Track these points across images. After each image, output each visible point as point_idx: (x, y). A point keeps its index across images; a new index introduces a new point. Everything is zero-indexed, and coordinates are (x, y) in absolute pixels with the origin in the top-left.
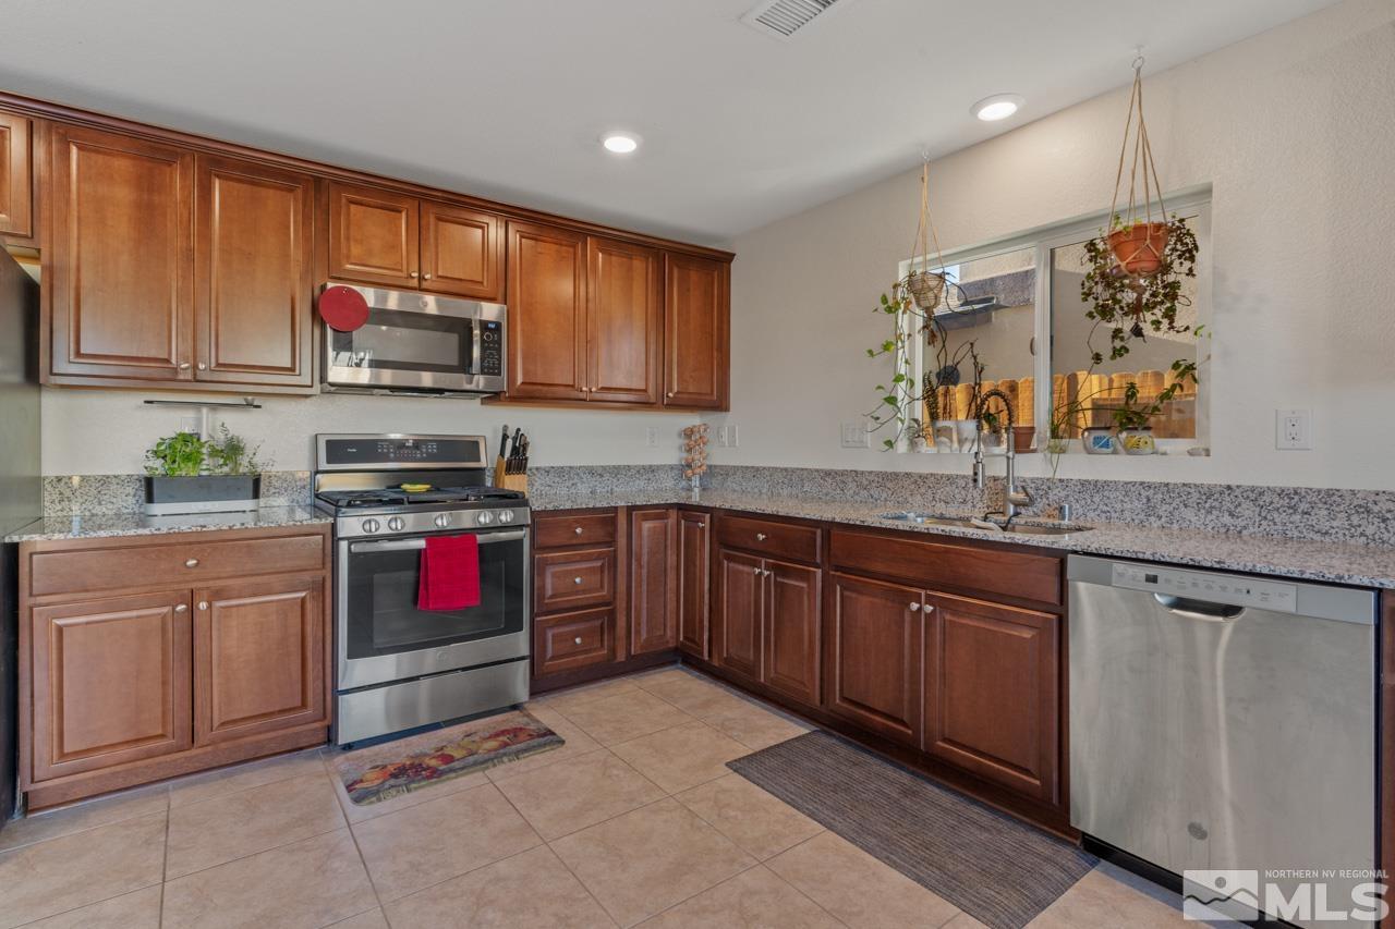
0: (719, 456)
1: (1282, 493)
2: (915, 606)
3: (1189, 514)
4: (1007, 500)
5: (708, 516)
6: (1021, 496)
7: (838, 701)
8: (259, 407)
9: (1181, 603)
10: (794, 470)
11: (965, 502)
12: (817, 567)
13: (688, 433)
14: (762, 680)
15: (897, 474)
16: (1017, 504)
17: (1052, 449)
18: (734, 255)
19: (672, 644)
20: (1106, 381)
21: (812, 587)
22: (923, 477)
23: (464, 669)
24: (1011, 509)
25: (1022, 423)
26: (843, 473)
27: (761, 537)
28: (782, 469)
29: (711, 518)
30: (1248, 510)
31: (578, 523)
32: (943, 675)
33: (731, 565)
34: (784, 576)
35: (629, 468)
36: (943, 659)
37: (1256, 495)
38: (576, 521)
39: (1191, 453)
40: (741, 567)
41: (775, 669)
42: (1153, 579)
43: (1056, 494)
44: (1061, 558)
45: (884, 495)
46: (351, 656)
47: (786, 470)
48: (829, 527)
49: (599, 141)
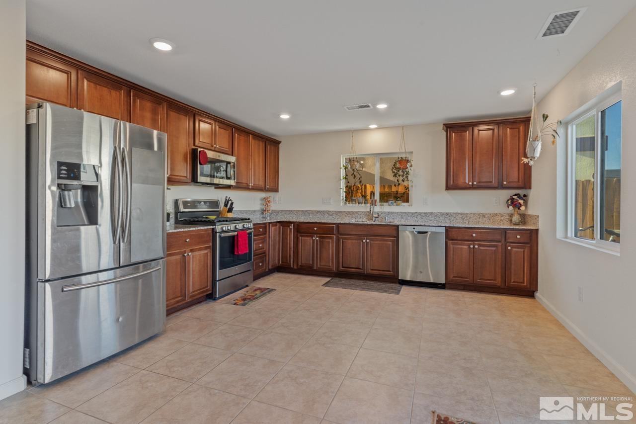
0: (273, 207)
1: (424, 213)
2: (364, 241)
3: (409, 218)
4: (372, 216)
5: (292, 225)
6: (376, 216)
7: (341, 268)
8: (170, 189)
9: (419, 232)
10: (306, 211)
11: (360, 218)
12: (334, 235)
13: (265, 199)
14: (315, 268)
15: (341, 212)
16: (375, 218)
17: (381, 205)
18: (281, 142)
19: (278, 265)
20: (372, 187)
21: (333, 241)
22: (349, 212)
23: (240, 273)
24: (374, 219)
25: (375, 199)
26: (323, 211)
27: (316, 229)
28: (301, 211)
29: (294, 226)
30: (419, 217)
31: (261, 227)
32: (371, 256)
33: (302, 238)
34: (323, 239)
35: (249, 211)
36: (371, 252)
37: (420, 214)
38: (260, 227)
39: (409, 206)
40: (306, 238)
41: (320, 264)
42: (414, 228)
43: (383, 215)
44: (398, 226)
45: (337, 217)
46: (220, 269)
47: (303, 211)
48: (338, 225)
49: (279, 115)
